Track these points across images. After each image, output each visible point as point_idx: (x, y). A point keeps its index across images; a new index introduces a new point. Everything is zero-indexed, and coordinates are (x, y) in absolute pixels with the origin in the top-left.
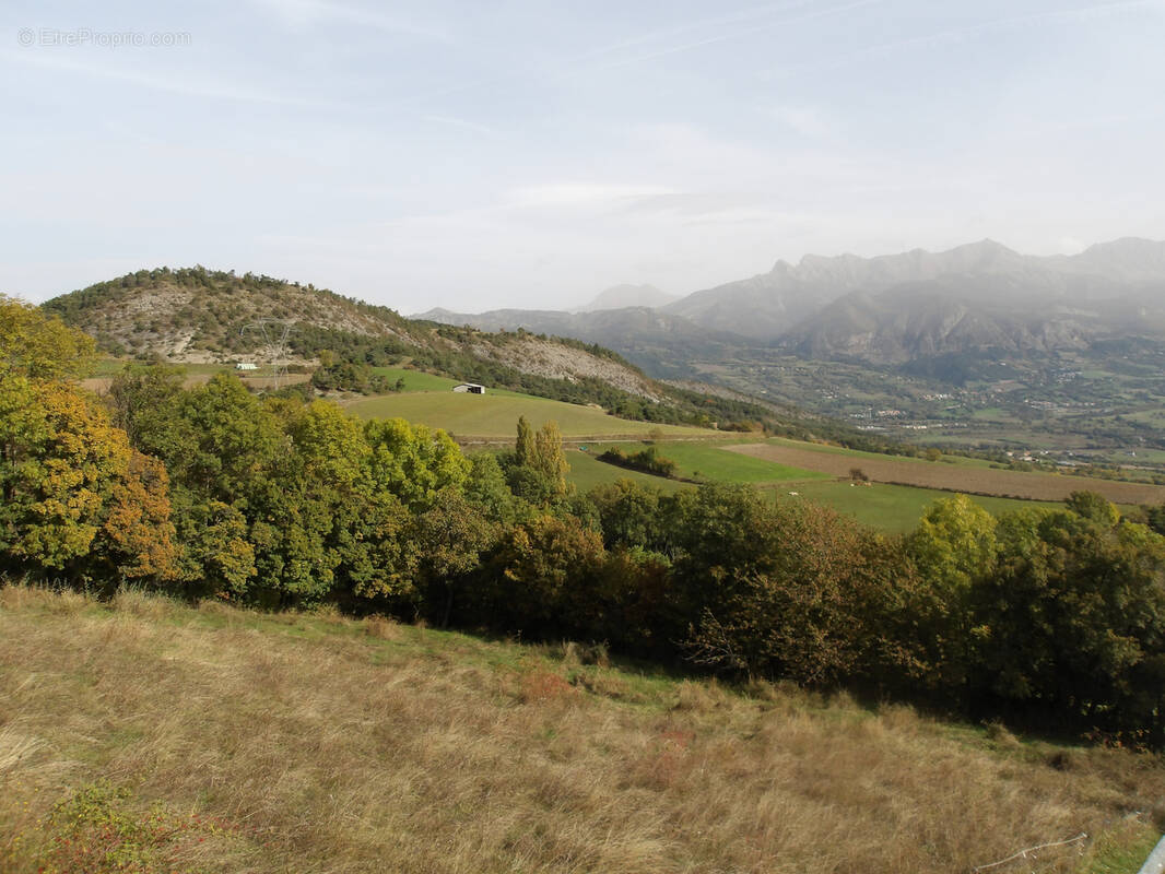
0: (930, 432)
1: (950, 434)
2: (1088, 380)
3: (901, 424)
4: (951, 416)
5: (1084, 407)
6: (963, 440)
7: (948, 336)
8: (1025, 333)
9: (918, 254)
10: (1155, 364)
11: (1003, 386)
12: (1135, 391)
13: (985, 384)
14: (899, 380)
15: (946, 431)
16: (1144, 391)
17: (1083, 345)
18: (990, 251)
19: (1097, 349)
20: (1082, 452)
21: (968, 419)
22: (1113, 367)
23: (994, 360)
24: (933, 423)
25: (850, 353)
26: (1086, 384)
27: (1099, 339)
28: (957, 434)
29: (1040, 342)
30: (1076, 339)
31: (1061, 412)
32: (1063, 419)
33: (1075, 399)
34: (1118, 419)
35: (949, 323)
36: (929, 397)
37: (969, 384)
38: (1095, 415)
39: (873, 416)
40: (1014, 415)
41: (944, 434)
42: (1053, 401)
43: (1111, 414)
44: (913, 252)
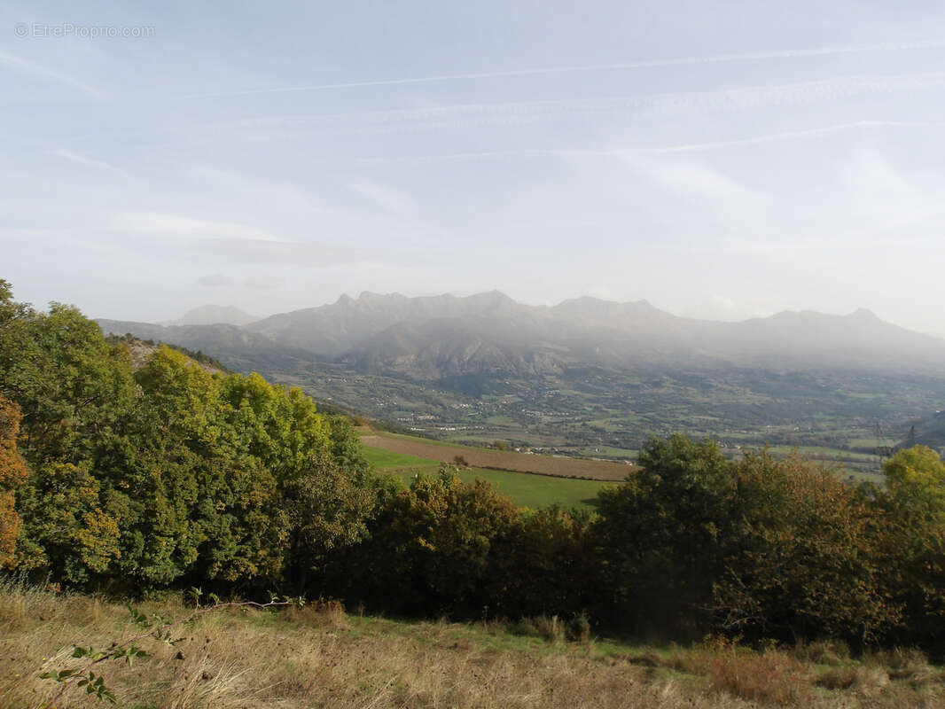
0: (457, 433)
1: (472, 434)
2: (564, 396)
3: (437, 426)
4: (472, 421)
5: (562, 416)
6: (482, 439)
7: (468, 361)
8: (522, 360)
9: (447, 297)
10: (606, 386)
11: (507, 399)
12: (595, 405)
13: (494, 397)
14: (433, 392)
15: (470, 432)
16: (599, 405)
17: (560, 371)
18: (497, 299)
19: (569, 374)
20: (563, 449)
21: (484, 423)
22: (579, 387)
23: (500, 379)
24: (459, 426)
25: (396, 370)
26: (563, 399)
27: (570, 367)
28: (477, 434)
29: (532, 368)
30: (555, 366)
31: (547, 419)
32: (549, 425)
33: (556, 410)
34: (584, 425)
35: (470, 351)
36: (455, 406)
37: (483, 396)
38: (569, 421)
39: (415, 419)
40: (515, 421)
41: (468, 435)
42: (541, 411)
43: (578, 421)
44: (443, 296)
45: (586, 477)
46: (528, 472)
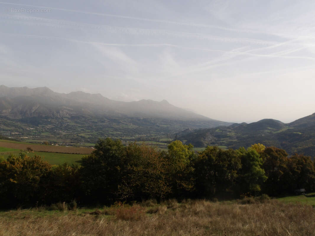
0: (28, 139)
1: (35, 139)
2: (70, 125)
3: (20, 136)
4: (35, 134)
5: (69, 132)
6: (39, 141)
7: (34, 112)
8: (55, 112)
9: (25, 88)
10: (86, 122)
11: (49, 126)
12: (81, 128)
13: (44, 126)
14: (19, 124)
15: (34, 138)
16: (83, 128)
17: (69, 117)
18: (46, 90)
19: (73, 118)
20: (70, 144)
21: (39, 135)
22: (76, 122)
23: (46, 119)
24: (29, 136)
25: (3, 115)
26: (70, 126)
27: (73, 115)
28: (37, 139)
29: (59, 115)
30: (67, 115)
31: (64, 133)
32: (65, 135)
33: (67, 130)
34: (78, 135)
35: (34, 109)
36: (28, 129)
37: (40, 125)
38: (72, 134)
39: (10, 134)
40: (52, 134)
41: (33, 139)
42: (62, 131)
43: (76, 134)
44: (24, 87)
45: (78, 153)
46: (56, 152)
